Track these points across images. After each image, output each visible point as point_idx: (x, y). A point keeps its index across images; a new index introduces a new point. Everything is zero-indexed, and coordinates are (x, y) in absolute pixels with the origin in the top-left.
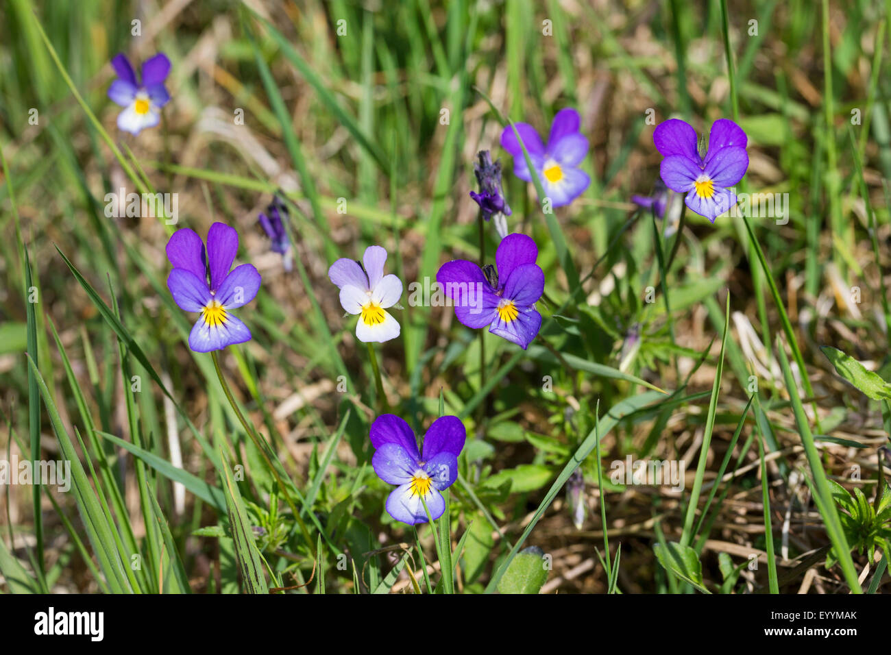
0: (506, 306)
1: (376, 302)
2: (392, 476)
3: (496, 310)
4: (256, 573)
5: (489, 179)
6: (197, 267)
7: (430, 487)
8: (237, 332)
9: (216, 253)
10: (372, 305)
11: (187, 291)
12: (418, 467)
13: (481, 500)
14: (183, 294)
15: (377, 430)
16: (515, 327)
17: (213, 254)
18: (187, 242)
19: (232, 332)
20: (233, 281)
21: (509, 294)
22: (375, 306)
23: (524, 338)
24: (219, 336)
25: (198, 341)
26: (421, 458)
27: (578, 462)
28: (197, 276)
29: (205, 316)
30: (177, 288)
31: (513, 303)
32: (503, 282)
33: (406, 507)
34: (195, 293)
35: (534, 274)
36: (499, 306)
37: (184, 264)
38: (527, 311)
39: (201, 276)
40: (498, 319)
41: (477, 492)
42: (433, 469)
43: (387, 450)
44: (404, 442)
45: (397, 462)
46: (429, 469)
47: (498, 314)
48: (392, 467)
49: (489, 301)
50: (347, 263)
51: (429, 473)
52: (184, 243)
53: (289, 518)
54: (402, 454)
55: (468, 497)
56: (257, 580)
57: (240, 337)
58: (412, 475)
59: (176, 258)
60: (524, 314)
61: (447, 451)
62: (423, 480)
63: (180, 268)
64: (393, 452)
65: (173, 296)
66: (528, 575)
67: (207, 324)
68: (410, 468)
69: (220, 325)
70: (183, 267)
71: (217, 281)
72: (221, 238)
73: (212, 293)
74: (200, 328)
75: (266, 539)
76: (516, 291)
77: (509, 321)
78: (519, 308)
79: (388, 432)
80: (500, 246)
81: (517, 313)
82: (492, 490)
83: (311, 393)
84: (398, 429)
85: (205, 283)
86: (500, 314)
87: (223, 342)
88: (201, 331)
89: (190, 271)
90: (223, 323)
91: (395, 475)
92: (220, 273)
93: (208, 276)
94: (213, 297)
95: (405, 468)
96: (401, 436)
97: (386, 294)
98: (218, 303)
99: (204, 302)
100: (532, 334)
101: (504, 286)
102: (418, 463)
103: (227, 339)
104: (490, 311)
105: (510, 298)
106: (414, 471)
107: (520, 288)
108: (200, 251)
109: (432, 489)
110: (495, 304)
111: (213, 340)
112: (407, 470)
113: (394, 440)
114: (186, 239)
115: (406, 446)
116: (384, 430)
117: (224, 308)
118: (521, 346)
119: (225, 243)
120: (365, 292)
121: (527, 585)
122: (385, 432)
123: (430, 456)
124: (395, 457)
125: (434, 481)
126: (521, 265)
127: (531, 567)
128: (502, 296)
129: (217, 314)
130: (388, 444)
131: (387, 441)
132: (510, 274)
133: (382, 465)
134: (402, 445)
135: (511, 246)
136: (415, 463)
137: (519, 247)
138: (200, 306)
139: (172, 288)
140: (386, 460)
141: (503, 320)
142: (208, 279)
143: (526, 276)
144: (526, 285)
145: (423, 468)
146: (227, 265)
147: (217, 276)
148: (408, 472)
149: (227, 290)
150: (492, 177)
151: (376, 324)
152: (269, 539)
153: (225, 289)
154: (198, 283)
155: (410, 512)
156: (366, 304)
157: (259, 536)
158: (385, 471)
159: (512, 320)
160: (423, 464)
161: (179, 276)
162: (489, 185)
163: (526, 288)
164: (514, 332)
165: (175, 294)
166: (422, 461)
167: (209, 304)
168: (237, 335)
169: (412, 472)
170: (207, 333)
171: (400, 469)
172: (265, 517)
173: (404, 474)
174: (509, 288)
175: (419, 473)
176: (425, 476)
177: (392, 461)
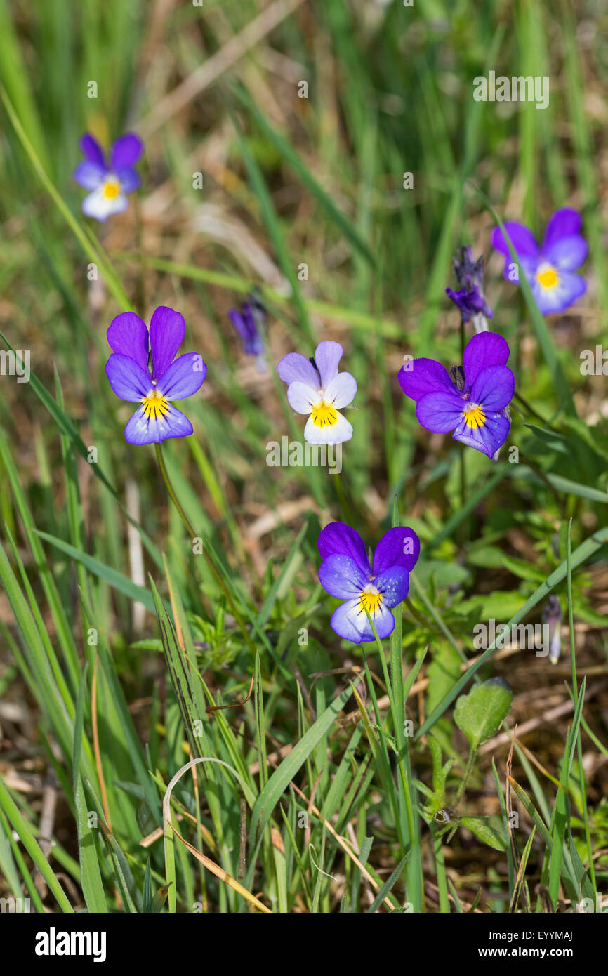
0: (473, 411)
1: (328, 402)
2: (339, 590)
3: (462, 415)
4: (189, 688)
5: (468, 276)
6: (139, 354)
7: (380, 603)
8: (179, 425)
9: (160, 339)
10: (323, 405)
11: (126, 378)
12: (368, 582)
13: (450, 628)
14: (123, 383)
15: (326, 539)
16: (482, 435)
17: (156, 342)
18: (130, 327)
19: (172, 425)
20: (177, 371)
21: (476, 398)
22: (326, 405)
23: (490, 446)
24: (158, 429)
25: (135, 433)
26: (373, 573)
27: (549, 587)
28: (138, 364)
29: (144, 407)
30: (116, 375)
31: (481, 407)
32: (470, 385)
33: (353, 624)
34: (135, 381)
35: (503, 376)
36: (465, 410)
37: (125, 350)
38: (495, 417)
39: (142, 364)
40: (463, 425)
41: (445, 618)
42: (384, 584)
43: (335, 562)
44: (354, 553)
45: (346, 575)
46: (380, 584)
47: (463, 419)
48: (341, 579)
49: (454, 405)
50: (296, 358)
51: (379, 589)
52: (127, 328)
53: (238, 637)
54: (350, 565)
55: (435, 623)
56: (191, 697)
57: (180, 431)
58: (361, 590)
59: (117, 343)
60: (491, 420)
61: (400, 565)
62: (373, 596)
63: (121, 354)
64: (341, 564)
65: (111, 383)
66: (490, 708)
67: (146, 415)
68: (360, 582)
69: (160, 417)
70: (124, 353)
71: (160, 369)
72: (166, 324)
73: (154, 383)
74: (138, 419)
75: (209, 655)
76: (484, 394)
77: (475, 427)
78: (487, 413)
79: (337, 541)
80: (468, 345)
81: (484, 419)
82: (460, 615)
83: (288, 511)
84: (348, 539)
85: (146, 372)
86: (466, 419)
87: (162, 435)
88: (140, 422)
89: (131, 358)
90: (163, 415)
91: (342, 589)
92: (163, 361)
93: (150, 364)
94: (154, 387)
95: (354, 582)
96: (352, 547)
97: (339, 393)
98: (160, 394)
99: (144, 392)
100: (499, 442)
101: (471, 388)
102: (368, 577)
103: (166, 433)
104: (454, 416)
105: (477, 402)
106: (364, 586)
107: (488, 393)
108: (144, 338)
109: (382, 606)
110: (461, 407)
111: (151, 432)
112: (356, 584)
113: (343, 551)
114: (129, 324)
115: (356, 558)
116: (333, 539)
117: (166, 399)
118: (487, 455)
119: (171, 329)
120: (317, 391)
121: (488, 718)
122: (334, 542)
123: (381, 570)
124: (344, 569)
125: (384, 597)
126: (490, 366)
127: (494, 699)
128: (469, 400)
129: (159, 405)
130: (336, 555)
131: (336, 552)
132: (478, 376)
133: (330, 578)
134: (352, 557)
135: (481, 346)
136: (364, 577)
137: (490, 347)
138: (139, 396)
139: (110, 375)
140: (333, 572)
141: (469, 425)
142: (150, 368)
143: (494, 379)
144: (495, 388)
145: (374, 583)
146: (172, 353)
147: (160, 364)
148: (357, 587)
149: (170, 380)
150: (472, 274)
151: (327, 427)
152: (213, 656)
153: (168, 378)
154: (138, 371)
155: (357, 630)
156: (317, 403)
157: (200, 651)
158: (332, 584)
159: (478, 426)
160: (373, 578)
161: (118, 362)
162: (468, 283)
163: (495, 392)
164: (480, 439)
165: (112, 381)
166: (373, 575)
167: (150, 394)
168: (177, 428)
169: (362, 587)
170: (146, 425)
171: (348, 583)
172: (210, 632)
173: (353, 588)
174: (477, 390)
175: (368, 588)
176: (375, 591)
177: (340, 574)
